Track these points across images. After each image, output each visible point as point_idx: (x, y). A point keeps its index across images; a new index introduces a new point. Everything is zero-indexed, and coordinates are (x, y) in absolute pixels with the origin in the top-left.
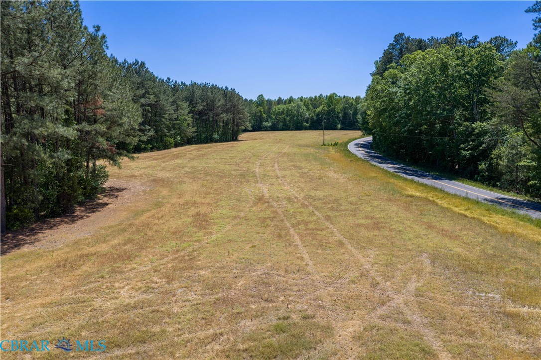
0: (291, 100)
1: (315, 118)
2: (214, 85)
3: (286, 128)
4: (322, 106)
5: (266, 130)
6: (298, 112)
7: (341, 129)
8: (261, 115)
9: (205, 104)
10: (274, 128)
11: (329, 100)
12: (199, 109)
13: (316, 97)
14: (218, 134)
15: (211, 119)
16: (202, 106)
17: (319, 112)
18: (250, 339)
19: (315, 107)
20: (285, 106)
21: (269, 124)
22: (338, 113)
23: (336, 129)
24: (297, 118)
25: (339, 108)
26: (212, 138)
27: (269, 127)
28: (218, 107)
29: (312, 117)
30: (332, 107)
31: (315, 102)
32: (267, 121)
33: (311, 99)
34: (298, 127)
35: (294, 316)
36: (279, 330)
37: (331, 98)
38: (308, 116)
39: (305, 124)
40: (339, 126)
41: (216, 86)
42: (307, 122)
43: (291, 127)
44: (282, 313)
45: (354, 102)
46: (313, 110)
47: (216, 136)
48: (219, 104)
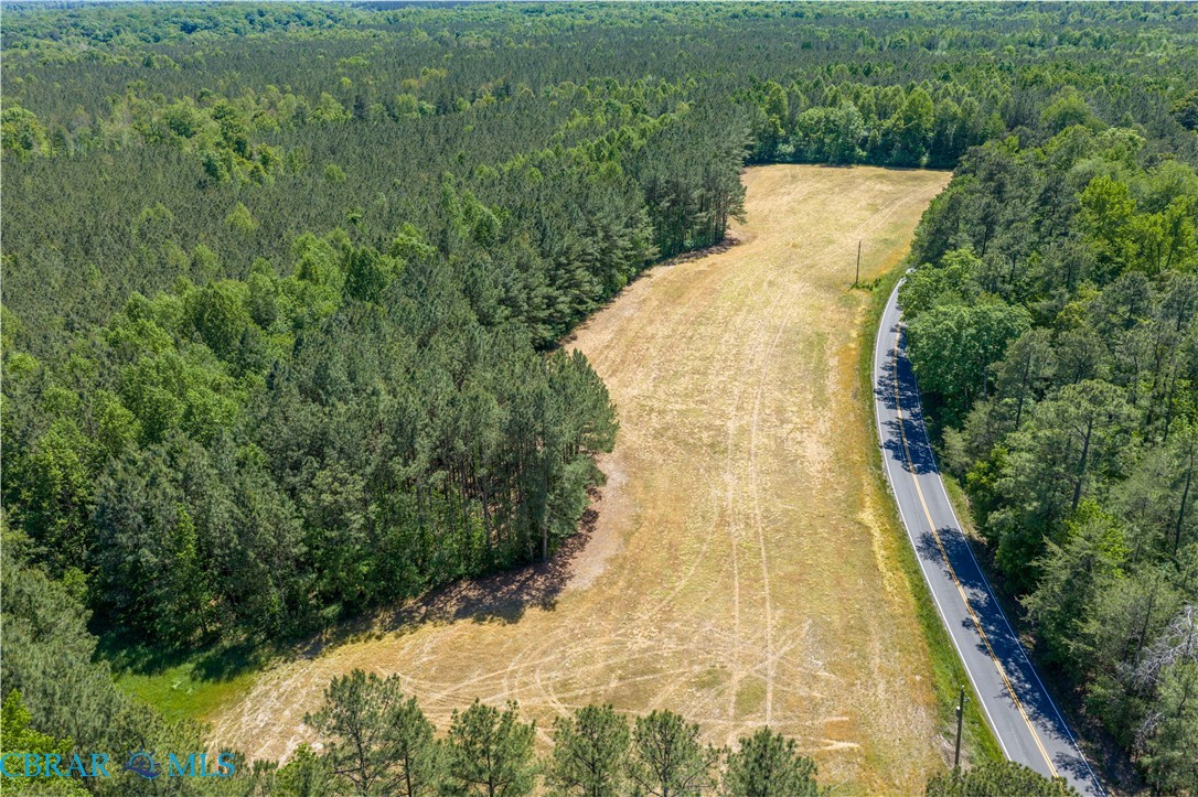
1: (879, 140)
3: (822, 158)
4: (896, 117)
5: (783, 162)
6: (847, 127)
7: (929, 167)
8: (776, 131)
9: (673, 196)
10: (798, 158)
11: (910, 106)
12: (663, 208)
14: (692, 237)
16: (668, 201)
17: (888, 128)
18: (697, 677)
19: (883, 115)
20: (822, 113)
21: (790, 149)
22: (926, 130)
23: (917, 166)
24: (845, 141)
25: (928, 121)
27: (789, 155)
28: (693, 199)
29: (875, 136)
30: (915, 121)
31: (884, 102)
32: (786, 141)
33: (877, 96)
34: (846, 157)
35: (717, 665)
36: (709, 673)
37: (915, 103)
38: (866, 134)
39: (859, 151)
40: (925, 160)
42: (862, 146)
44: (713, 663)
46: (878, 122)
47: (688, 242)
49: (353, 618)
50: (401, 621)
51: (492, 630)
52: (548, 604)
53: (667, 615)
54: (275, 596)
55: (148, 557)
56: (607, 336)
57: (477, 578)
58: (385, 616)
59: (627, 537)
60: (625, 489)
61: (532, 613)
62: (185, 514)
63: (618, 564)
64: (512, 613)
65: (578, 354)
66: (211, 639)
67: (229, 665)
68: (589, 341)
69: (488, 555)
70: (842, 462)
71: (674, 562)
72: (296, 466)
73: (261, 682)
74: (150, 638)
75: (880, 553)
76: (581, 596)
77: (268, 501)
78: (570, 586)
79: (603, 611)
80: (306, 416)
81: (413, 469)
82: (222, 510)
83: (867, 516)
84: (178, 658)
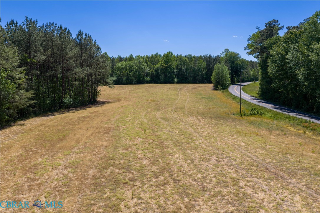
0: (131, 58)
2: (63, 28)
3: (129, 82)
4: (160, 63)
6: (139, 67)
7: (178, 83)
9: (49, 52)
10: (119, 82)
11: (166, 58)
12: (39, 61)
13: (152, 55)
14: (70, 96)
15: (59, 76)
16: (45, 55)
17: (158, 68)
19: (154, 63)
20: (127, 63)
22: (173, 68)
23: (173, 83)
24: (139, 74)
25: (174, 64)
26: (62, 102)
28: (70, 58)
29: (152, 72)
30: (170, 64)
31: (152, 60)
33: (148, 57)
34: (140, 81)
37: (168, 57)
38: (148, 72)
39: (146, 78)
40: (176, 80)
41: (66, 29)
42: (147, 76)
43: (134, 81)
45: (187, 59)
46: (152, 66)
47: (67, 100)
48: (72, 53)
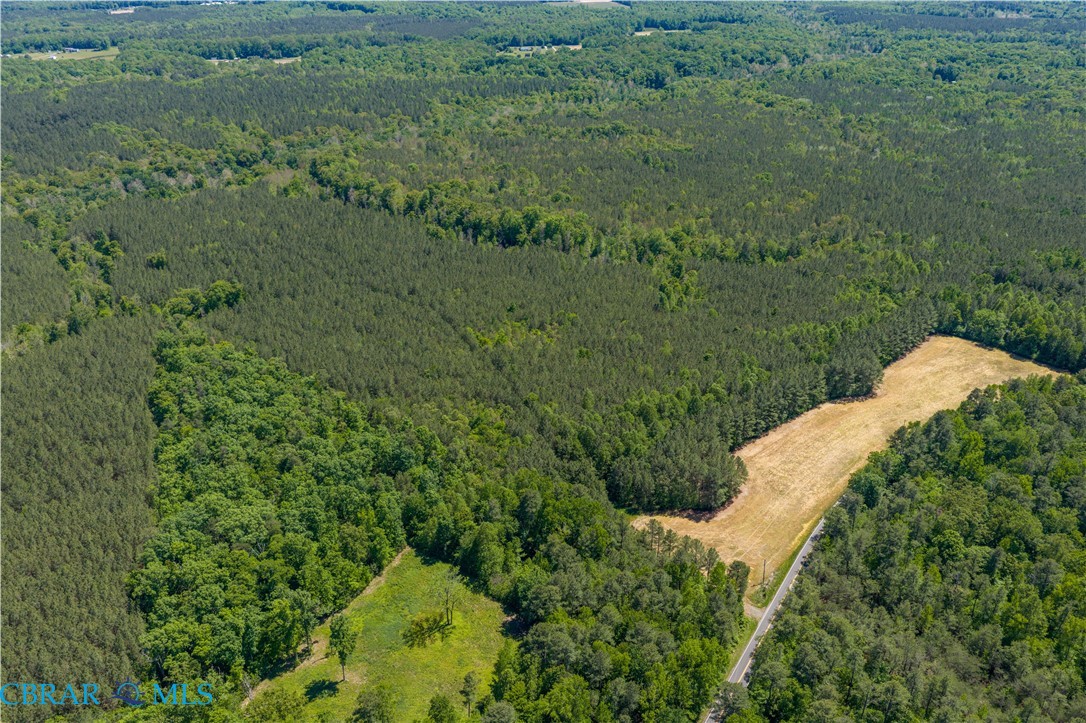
1: (1014, 338)
8: (958, 318)
10: (966, 336)
21: (963, 330)
23: (1030, 358)
27: (962, 333)
32: (962, 325)
39: (1001, 341)
40: (1035, 356)
46: (1016, 328)
49: (662, 511)
50: (673, 514)
51: (691, 523)
52: (707, 521)
53: (733, 532)
54: (646, 500)
55: (622, 484)
56: (780, 437)
57: (694, 510)
58: (669, 512)
59: (737, 510)
60: (745, 497)
61: (703, 522)
62: (631, 476)
63: (730, 517)
64: (698, 520)
65: (739, 458)
66: (630, 505)
67: (634, 512)
68: (746, 453)
69: (698, 505)
70: (815, 509)
71: (744, 521)
72: (657, 472)
73: (639, 518)
74: (617, 501)
75: (800, 535)
76: (716, 521)
77: (649, 478)
78: (715, 519)
79: (719, 527)
80: (662, 459)
81: (682, 480)
82: (639, 477)
83: (806, 526)
84: (623, 507)
